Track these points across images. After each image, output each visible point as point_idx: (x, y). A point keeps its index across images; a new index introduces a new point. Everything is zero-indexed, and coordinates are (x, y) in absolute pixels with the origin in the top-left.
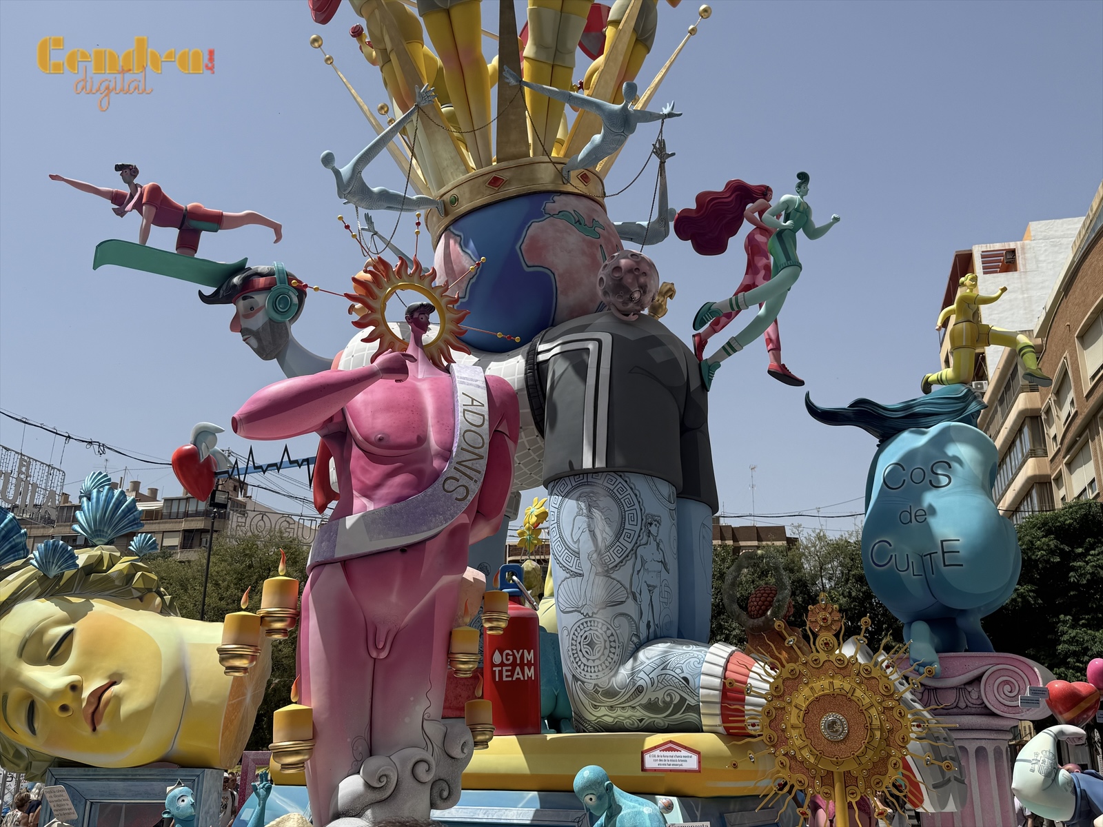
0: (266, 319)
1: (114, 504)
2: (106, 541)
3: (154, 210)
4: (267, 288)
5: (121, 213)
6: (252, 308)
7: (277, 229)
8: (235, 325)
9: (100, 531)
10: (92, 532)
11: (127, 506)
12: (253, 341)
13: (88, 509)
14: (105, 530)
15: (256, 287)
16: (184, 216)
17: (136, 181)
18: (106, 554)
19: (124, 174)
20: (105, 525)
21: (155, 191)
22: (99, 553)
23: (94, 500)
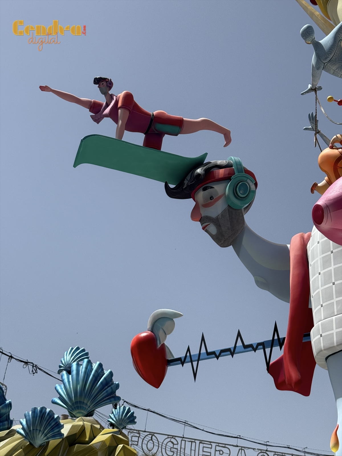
0: (225, 206)
1: (94, 375)
2: (86, 413)
3: (127, 113)
4: (227, 178)
5: (97, 119)
6: (211, 198)
7: (227, 135)
8: (195, 214)
9: (80, 402)
10: (73, 404)
11: (105, 378)
12: (213, 229)
13: (69, 382)
14: (85, 402)
15: (217, 177)
16: (152, 120)
17: (110, 92)
18: (88, 425)
19: (101, 85)
20: (85, 397)
21: (128, 98)
22: (81, 423)
23: (74, 372)
